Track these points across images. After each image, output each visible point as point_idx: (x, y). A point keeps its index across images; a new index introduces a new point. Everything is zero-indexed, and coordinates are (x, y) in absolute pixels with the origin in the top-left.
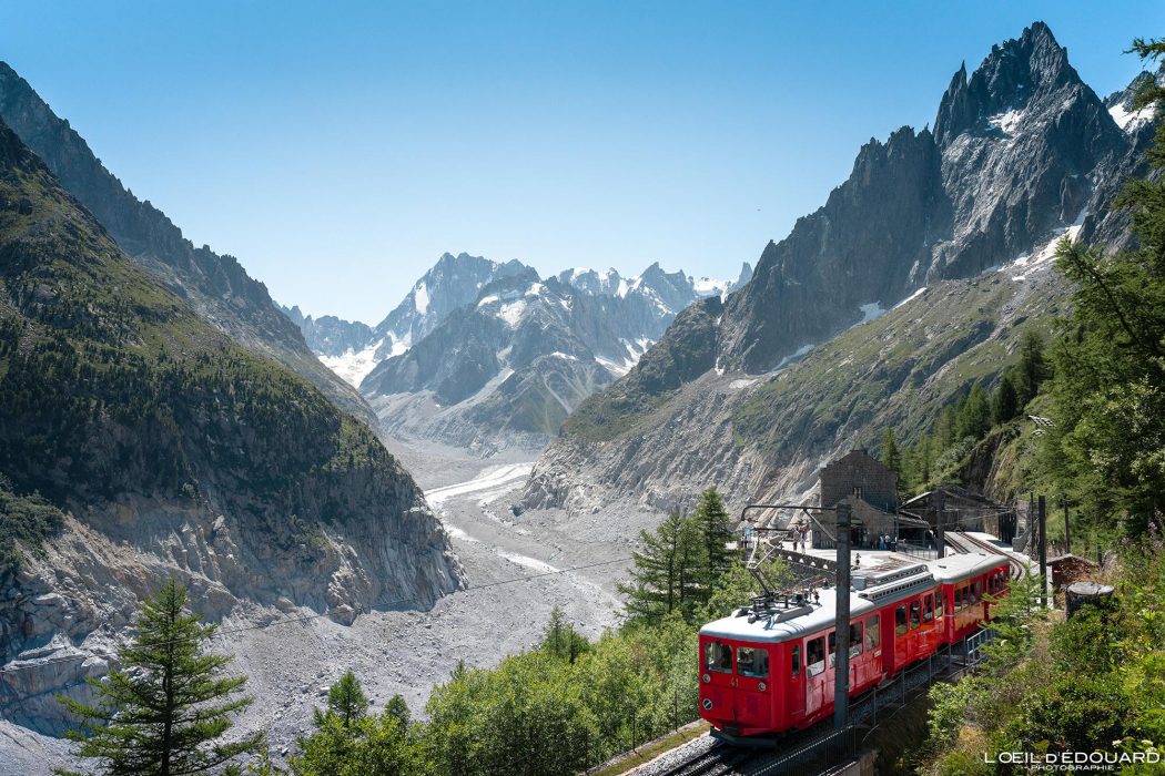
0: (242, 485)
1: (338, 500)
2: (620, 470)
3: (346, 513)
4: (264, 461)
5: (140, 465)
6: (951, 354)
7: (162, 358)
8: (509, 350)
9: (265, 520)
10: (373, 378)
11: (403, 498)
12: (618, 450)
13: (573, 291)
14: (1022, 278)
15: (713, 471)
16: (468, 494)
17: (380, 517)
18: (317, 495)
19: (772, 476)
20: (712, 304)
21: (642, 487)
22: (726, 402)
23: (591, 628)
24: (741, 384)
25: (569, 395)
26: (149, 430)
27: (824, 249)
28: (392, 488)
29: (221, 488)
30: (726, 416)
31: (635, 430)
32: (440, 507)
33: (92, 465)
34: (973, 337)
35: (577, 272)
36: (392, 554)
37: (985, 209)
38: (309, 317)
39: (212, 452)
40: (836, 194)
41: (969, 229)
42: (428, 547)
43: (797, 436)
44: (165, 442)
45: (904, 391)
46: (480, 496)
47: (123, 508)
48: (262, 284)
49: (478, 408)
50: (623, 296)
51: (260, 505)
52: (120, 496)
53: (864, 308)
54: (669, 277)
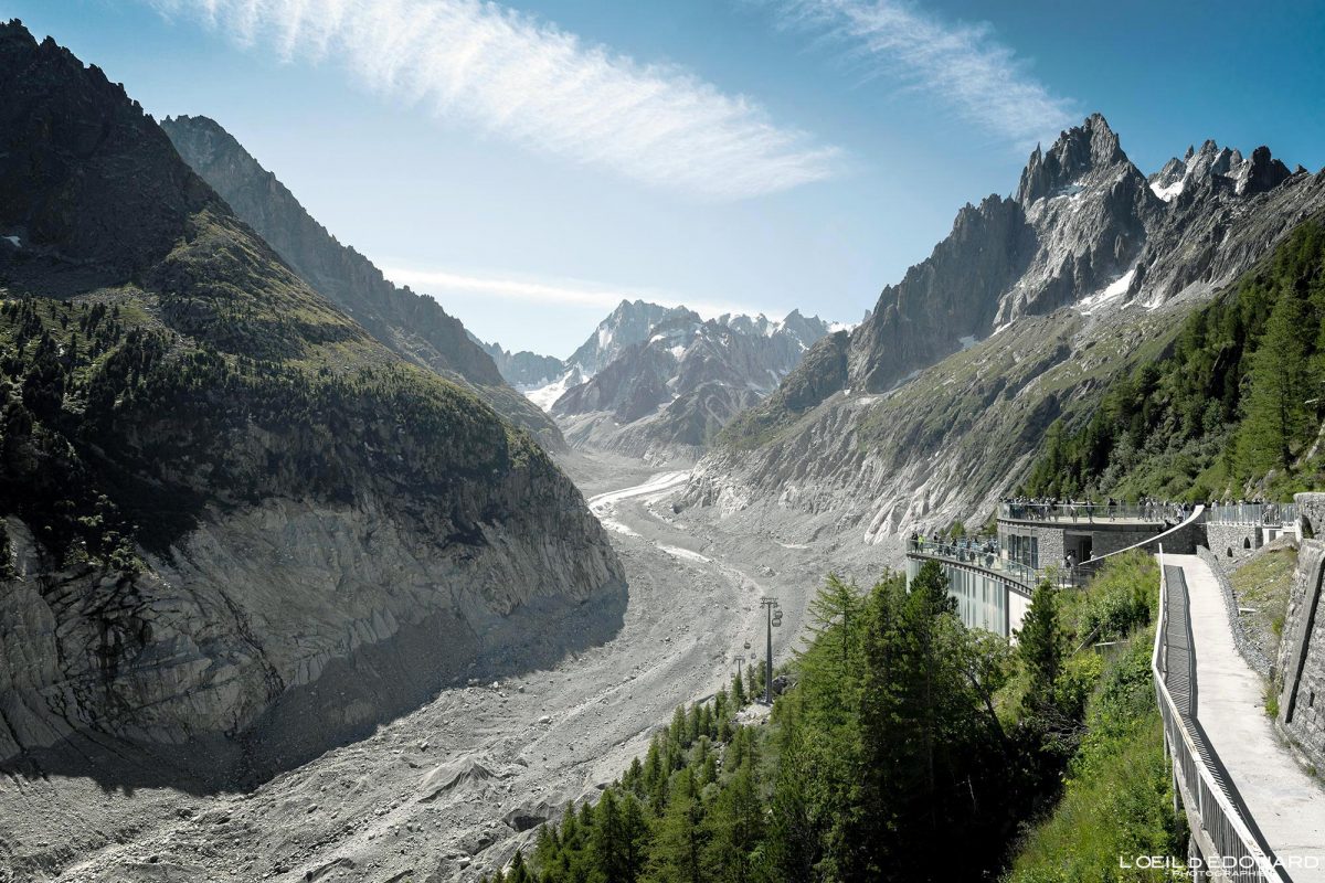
0: (400, 488)
1: (498, 501)
2: (764, 474)
3: (506, 513)
4: (423, 467)
5: (290, 471)
6: (1035, 374)
7: (324, 372)
8: (676, 378)
9: (422, 521)
10: (562, 402)
11: (562, 498)
12: (762, 457)
13: (730, 331)
14: (1089, 313)
15: (841, 474)
16: (637, 496)
17: (539, 517)
18: (476, 498)
19: (890, 475)
20: (841, 336)
21: (782, 488)
22: (852, 416)
23: (734, 611)
24: (865, 401)
25: (726, 414)
26: (301, 437)
27: (930, 292)
28: (551, 490)
29: (378, 492)
30: (852, 428)
31: (776, 440)
32: (611, 507)
33: (236, 471)
34: (1053, 359)
35: (732, 317)
36: (551, 549)
37: (1056, 262)
38: (508, 352)
39: (370, 459)
40: (939, 247)
41: (1045, 276)
42: (586, 543)
43: (911, 441)
44: (318, 449)
45: (999, 402)
46: (646, 498)
47: (269, 513)
48: (458, 320)
49: (651, 426)
50: (770, 336)
51: (417, 508)
52: (267, 501)
53: (962, 340)
54: (807, 320)
